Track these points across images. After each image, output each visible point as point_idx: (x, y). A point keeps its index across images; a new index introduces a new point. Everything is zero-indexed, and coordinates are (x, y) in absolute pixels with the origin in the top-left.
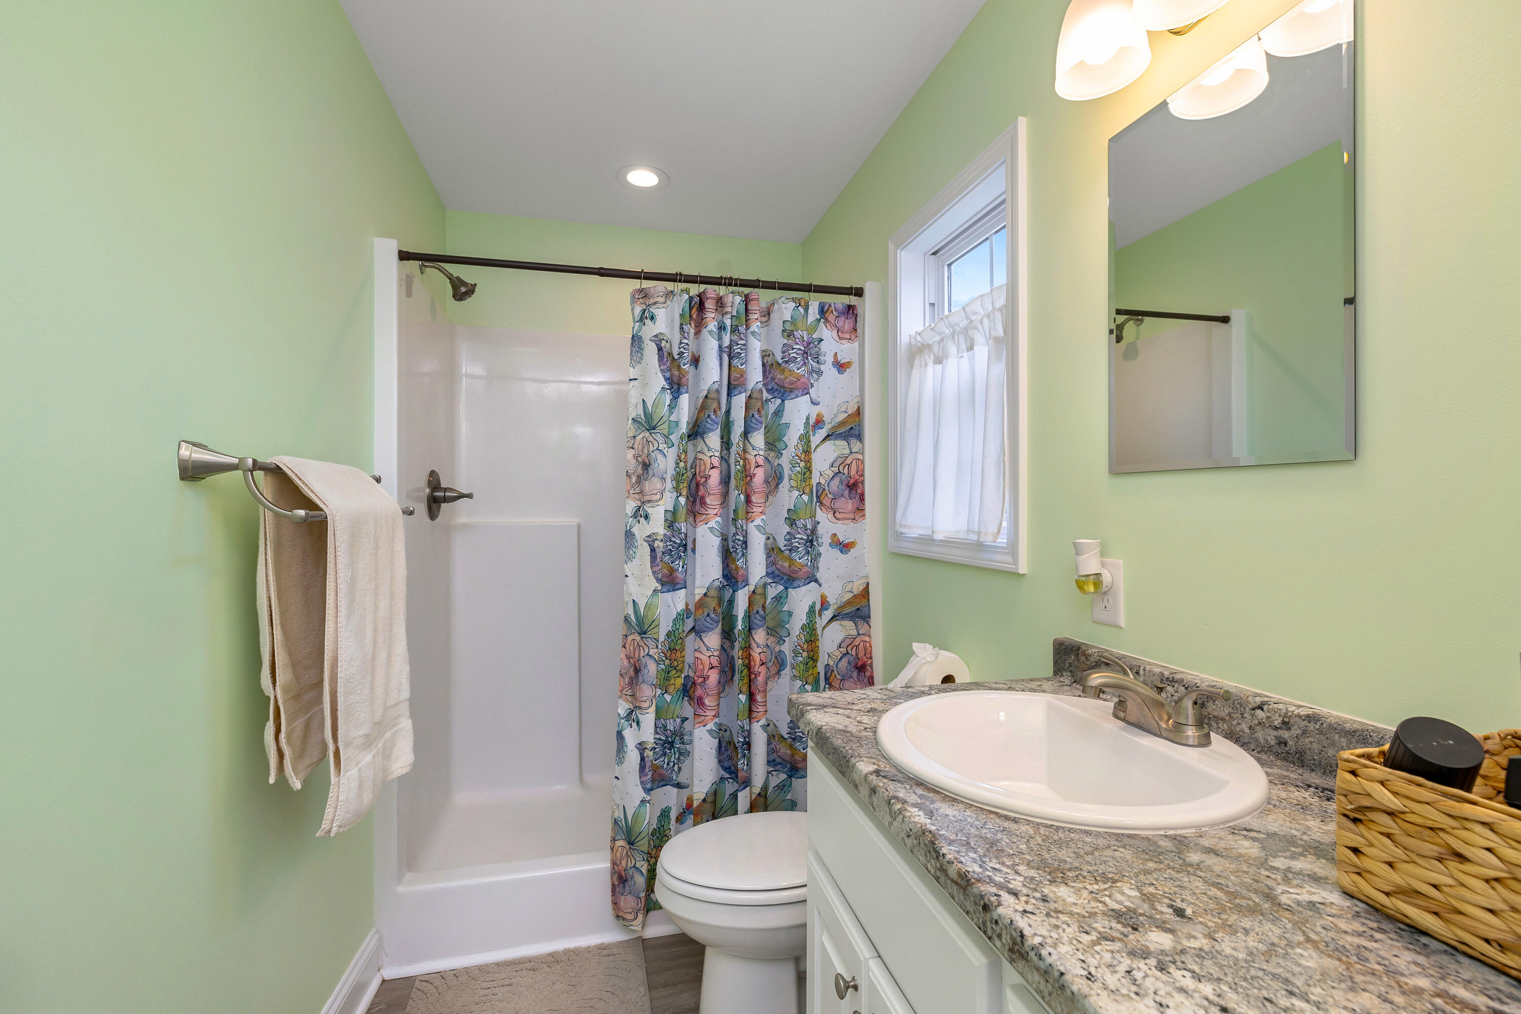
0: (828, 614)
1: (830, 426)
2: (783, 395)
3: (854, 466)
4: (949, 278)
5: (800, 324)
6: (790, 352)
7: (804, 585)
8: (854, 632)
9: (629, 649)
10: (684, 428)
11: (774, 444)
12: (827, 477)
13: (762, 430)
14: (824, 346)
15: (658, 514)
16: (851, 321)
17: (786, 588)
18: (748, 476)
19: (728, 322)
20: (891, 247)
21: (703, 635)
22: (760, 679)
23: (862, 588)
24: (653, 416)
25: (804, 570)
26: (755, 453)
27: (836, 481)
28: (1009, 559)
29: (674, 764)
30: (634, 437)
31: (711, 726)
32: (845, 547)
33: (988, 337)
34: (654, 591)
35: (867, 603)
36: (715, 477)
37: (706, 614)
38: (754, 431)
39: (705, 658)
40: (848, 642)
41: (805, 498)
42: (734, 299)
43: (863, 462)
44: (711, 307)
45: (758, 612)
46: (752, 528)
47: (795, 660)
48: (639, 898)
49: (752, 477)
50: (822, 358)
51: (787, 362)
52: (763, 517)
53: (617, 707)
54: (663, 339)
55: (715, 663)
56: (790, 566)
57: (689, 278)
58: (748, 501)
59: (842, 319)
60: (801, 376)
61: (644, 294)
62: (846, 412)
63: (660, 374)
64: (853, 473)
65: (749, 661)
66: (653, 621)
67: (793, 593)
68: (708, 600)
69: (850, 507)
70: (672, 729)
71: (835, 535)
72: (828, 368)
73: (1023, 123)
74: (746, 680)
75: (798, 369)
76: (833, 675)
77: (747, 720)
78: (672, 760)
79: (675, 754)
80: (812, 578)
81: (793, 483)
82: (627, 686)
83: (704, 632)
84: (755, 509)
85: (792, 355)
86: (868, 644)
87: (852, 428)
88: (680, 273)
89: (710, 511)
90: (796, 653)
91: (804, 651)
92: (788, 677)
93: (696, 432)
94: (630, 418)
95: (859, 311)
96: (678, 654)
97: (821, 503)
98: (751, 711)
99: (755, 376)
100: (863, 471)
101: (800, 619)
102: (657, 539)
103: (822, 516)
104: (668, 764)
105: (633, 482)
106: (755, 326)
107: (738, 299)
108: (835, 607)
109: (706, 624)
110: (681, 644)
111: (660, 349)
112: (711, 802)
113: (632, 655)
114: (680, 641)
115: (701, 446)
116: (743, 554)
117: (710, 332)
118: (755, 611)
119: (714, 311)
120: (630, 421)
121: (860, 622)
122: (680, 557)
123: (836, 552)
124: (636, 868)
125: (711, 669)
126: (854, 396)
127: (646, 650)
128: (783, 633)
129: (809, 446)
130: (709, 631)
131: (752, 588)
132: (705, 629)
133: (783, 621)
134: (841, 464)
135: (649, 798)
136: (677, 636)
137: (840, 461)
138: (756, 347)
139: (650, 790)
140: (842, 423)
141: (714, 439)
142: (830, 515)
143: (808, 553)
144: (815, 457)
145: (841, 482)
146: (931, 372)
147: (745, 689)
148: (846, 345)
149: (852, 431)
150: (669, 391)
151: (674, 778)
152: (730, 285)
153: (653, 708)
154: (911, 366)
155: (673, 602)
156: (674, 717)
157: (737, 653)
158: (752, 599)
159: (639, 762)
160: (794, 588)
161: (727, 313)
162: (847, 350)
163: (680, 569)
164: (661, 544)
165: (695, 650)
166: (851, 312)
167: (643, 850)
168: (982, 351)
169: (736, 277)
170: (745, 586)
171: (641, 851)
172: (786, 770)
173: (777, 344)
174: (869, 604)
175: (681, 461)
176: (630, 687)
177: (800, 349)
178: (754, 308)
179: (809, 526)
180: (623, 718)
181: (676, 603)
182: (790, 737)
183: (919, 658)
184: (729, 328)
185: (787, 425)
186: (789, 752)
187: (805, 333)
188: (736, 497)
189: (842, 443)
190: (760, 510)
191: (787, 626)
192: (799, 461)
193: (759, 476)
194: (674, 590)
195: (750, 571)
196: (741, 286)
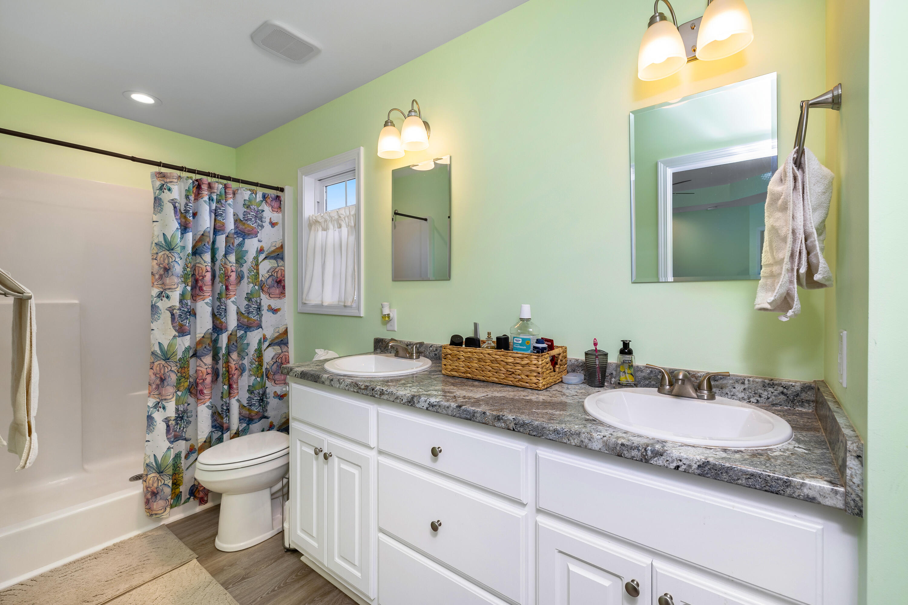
0: (267, 344)
1: (267, 253)
2: (244, 236)
3: (279, 272)
4: (326, 192)
5: (253, 202)
6: (248, 215)
7: (256, 330)
8: (280, 351)
9: (156, 369)
10: (189, 250)
11: (240, 261)
12: (265, 277)
13: (234, 254)
14: (265, 214)
15: (175, 296)
16: (278, 203)
17: (246, 332)
18: (227, 277)
19: (215, 197)
20: (299, 173)
21: (202, 358)
22: (235, 377)
23: (284, 330)
24: (171, 243)
25: (256, 322)
26: (231, 264)
27: (270, 279)
28: (357, 311)
29: (184, 428)
30: (157, 253)
31: (208, 403)
32: (275, 311)
33: (347, 225)
34: (174, 336)
35: (286, 337)
36: (208, 276)
37: (204, 347)
38: (230, 254)
39: (204, 370)
40: (277, 356)
41: (257, 287)
42: (219, 187)
43: (284, 271)
44: (205, 188)
45: (233, 344)
46: (229, 302)
47: (251, 367)
48: (167, 500)
49: (229, 277)
50: (263, 220)
51: (246, 220)
52: (236, 297)
53: (147, 402)
54: (177, 202)
55: (209, 371)
56: (248, 321)
57: (190, 170)
58: (227, 288)
59: (274, 202)
60: (254, 228)
61: (162, 176)
62: (275, 246)
63: (175, 221)
64: (279, 275)
65: (229, 368)
66: (174, 352)
67: (250, 334)
68: (204, 339)
69: (277, 292)
70: (182, 409)
71: (270, 305)
72: (267, 225)
73: (362, 149)
74: (227, 378)
75: (252, 224)
76: (269, 373)
77: (228, 398)
78: (182, 426)
79: (184, 422)
80: (260, 326)
81: (250, 280)
82: (154, 390)
83: (203, 356)
84: (231, 293)
85: (249, 217)
86: (287, 356)
87: (278, 254)
88: (185, 167)
89: (205, 294)
90: (251, 363)
91: (256, 362)
92: (247, 376)
93: (196, 252)
94: (154, 243)
95: (282, 199)
96: (186, 370)
97: (263, 290)
98: (230, 393)
99: (230, 226)
100: (284, 275)
101: (254, 345)
102: (175, 309)
103: (263, 296)
104: (180, 429)
105: (157, 278)
106: (230, 201)
107: (221, 186)
108: (270, 340)
109: (204, 352)
110: (188, 364)
111: (175, 207)
112: (209, 442)
113: (159, 372)
114: (187, 362)
115: (199, 259)
116: (225, 316)
117: (205, 201)
118: (232, 344)
119: (207, 190)
120: (154, 245)
121: (283, 346)
122: (187, 318)
123: (270, 314)
124: (165, 484)
125: (207, 374)
126: (279, 239)
127: (170, 368)
128: (244, 354)
129: (258, 262)
130: (206, 356)
131: (230, 332)
132: (203, 355)
133: (244, 348)
134: (273, 271)
135: (172, 446)
136: (185, 360)
137: (272, 270)
138: (230, 211)
139: (173, 442)
140: (273, 252)
141: (207, 257)
142: (267, 296)
143: (258, 314)
144: (260, 267)
145: (273, 280)
146: (321, 234)
147: (227, 383)
148: (276, 214)
149: (279, 256)
150: (180, 230)
151: (184, 435)
152: (215, 177)
153: (174, 398)
154: (310, 229)
155: (183, 342)
156: (184, 402)
157: (221, 366)
158: (230, 338)
159: (166, 428)
160: (251, 331)
161: (214, 192)
162: (276, 217)
163: (187, 325)
164: (178, 311)
165: (197, 366)
166: (278, 199)
167: (169, 474)
168: (344, 230)
169: (218, 174)
170: (226, 332)
171: (168, 475)
172: (246, 422)
173: (241, 211)
174: (288, 337)
175: (188, 267)
176: (156, 390)
177: (253, 215)
178: (229, 192)
179: (258, 301)
180: (152, 408)
181: (185, 343)
182: (248, 405)
183: (319, 355)
184: (215, 200)
185: (247, 252)
186: (248, 412)
187: (256, 207)
188: (220, 286)
189: (273, 261)
190: (234, 293)
191: (246, 351)
192: (253, 269)
193: (233, 276)
194: (183, 336)
195: (228, 324)
196: (221, 178)
